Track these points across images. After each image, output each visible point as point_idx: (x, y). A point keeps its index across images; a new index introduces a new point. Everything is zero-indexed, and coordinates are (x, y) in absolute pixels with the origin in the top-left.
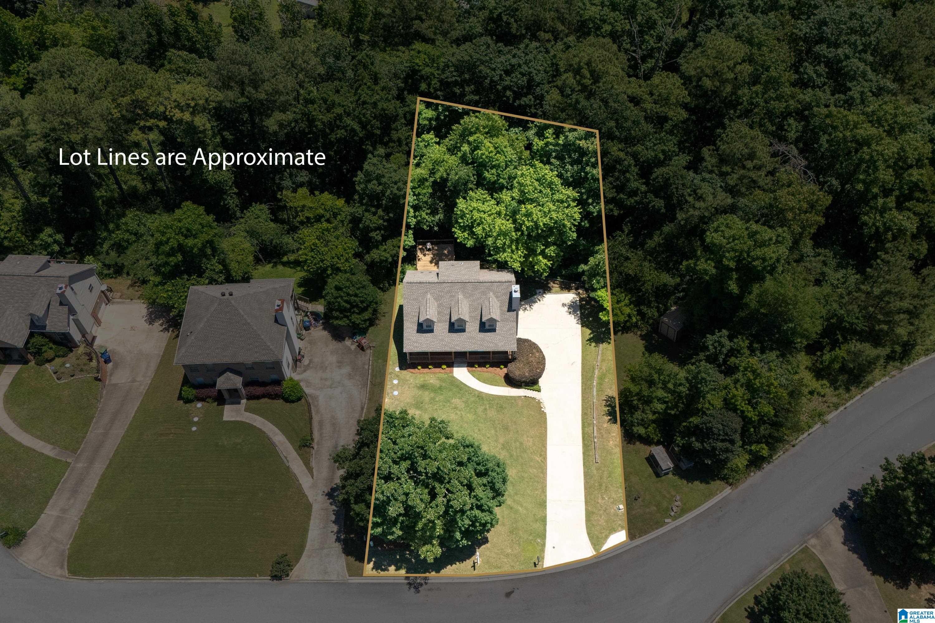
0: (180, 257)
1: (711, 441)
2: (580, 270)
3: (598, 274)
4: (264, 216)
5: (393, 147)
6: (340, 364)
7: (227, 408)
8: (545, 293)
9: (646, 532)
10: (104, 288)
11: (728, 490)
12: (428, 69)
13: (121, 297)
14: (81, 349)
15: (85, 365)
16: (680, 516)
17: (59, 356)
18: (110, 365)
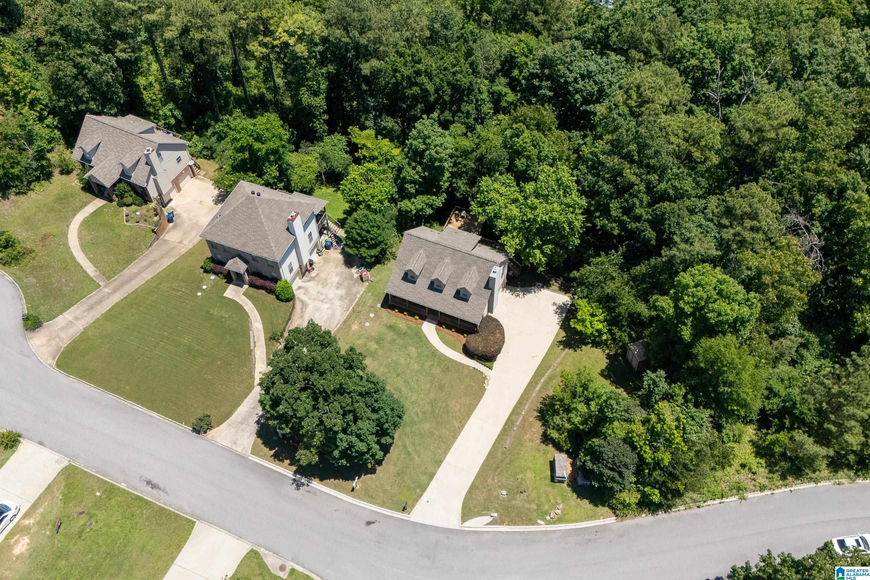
0: (247, 155)
1: (600, 465)
2: (572, 275)
3: (584, 284)
4: (340, 146)
5: (460, 117)
6: (339, 285)
7: (231, 286)
8: (543, 287)
9: (515, 524)
10: (191, 163)
11: (612, 520)
12: (524, 59)
13: (204, 176)
14: (153, 205)
15: (150, 217)
16: (554, 523)
17: (135, 204)
18: (171, 225)
